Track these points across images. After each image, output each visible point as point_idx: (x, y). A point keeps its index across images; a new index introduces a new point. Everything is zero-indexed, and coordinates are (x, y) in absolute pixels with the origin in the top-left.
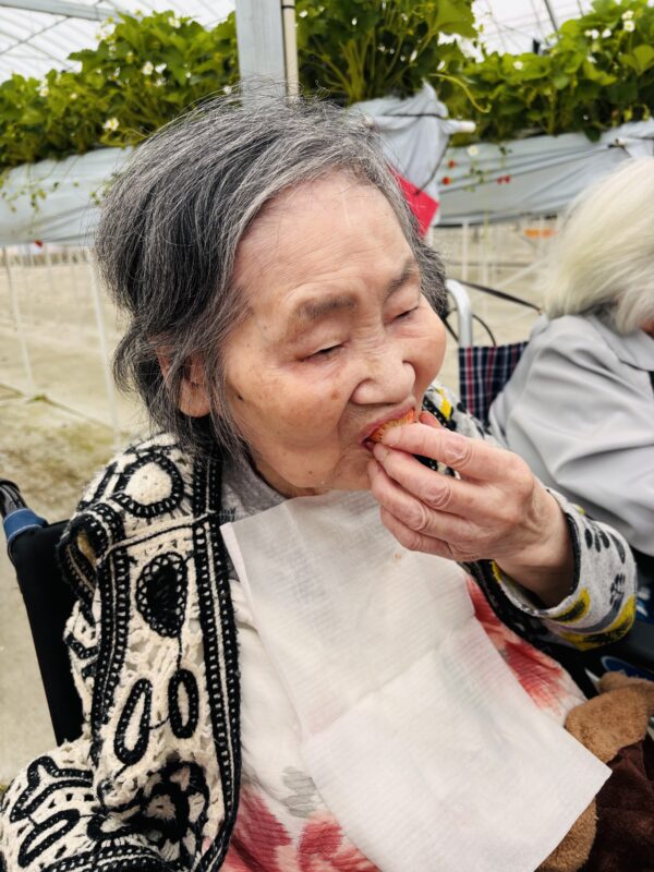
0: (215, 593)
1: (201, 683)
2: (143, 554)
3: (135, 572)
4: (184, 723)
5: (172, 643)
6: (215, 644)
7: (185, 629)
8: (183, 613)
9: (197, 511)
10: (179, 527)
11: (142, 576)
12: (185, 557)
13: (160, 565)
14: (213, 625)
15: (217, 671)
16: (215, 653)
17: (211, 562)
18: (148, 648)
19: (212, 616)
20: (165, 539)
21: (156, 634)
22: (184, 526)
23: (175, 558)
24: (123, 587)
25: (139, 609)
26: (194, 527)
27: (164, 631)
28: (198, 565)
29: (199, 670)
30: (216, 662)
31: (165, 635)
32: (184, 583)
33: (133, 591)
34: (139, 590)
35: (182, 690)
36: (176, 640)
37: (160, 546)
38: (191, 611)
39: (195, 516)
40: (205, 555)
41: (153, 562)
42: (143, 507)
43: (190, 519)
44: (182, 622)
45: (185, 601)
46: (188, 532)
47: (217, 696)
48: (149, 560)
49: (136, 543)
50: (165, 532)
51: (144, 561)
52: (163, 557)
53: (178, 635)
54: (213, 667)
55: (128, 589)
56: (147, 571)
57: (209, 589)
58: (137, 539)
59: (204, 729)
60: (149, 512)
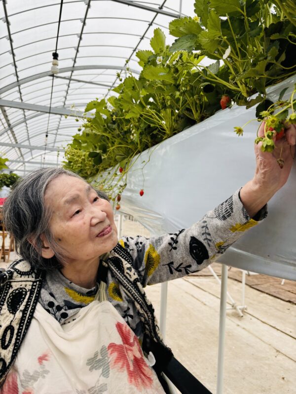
0: (32, 304)
1: (16, 331)
2: (15, 286)
3: (11, 291)
4: (6, 344)
5: (12, 316)
6: (24, 320)
7: (18, 312)
8: (19, 307)
9: (36, 278)
10: (29, 281)
11: (12, 293)
12: (27, 290)
13: (19, 291)
14: (26, 314)
15: (22, 329)
16: (23, 323)
17: (35, 294)
18: (5, 316)
19: (27, 311)
20: (24, 283)
21: (8, 312)
22: (31, 281)
23: (24, 290)
24: (5, 294)
25: (7, 303)
26: (34, 282)
27: (11, 311)
28: (30, 294)
29: (16, 327)
30: (22, 326)
31: (11, 313)
32: (24, 298)
33: (8, 296)
34: (10, 297)
35: (9, 332)
36: (14, 315)
37: (21, 285)
38: (22, 307)
39: (35, 279)
40: (34, 291)
41: (17, 289)
42: (21, 272)
43: (33, 279)
44: (18, 310)
45: (21, 304)
46: (31, 283)
47: (19, 338)
48: (16, 288)
49: (15, 282)
50: (24, 281)
51: (15, 288)
52: (21, 288)
53: (15, 314)
54: (21, 328)
55: (6, 296)
56: (14, 291)
57: (31, 302)
58: (15, 280)
59: (11, 348)
60: (22, 274)
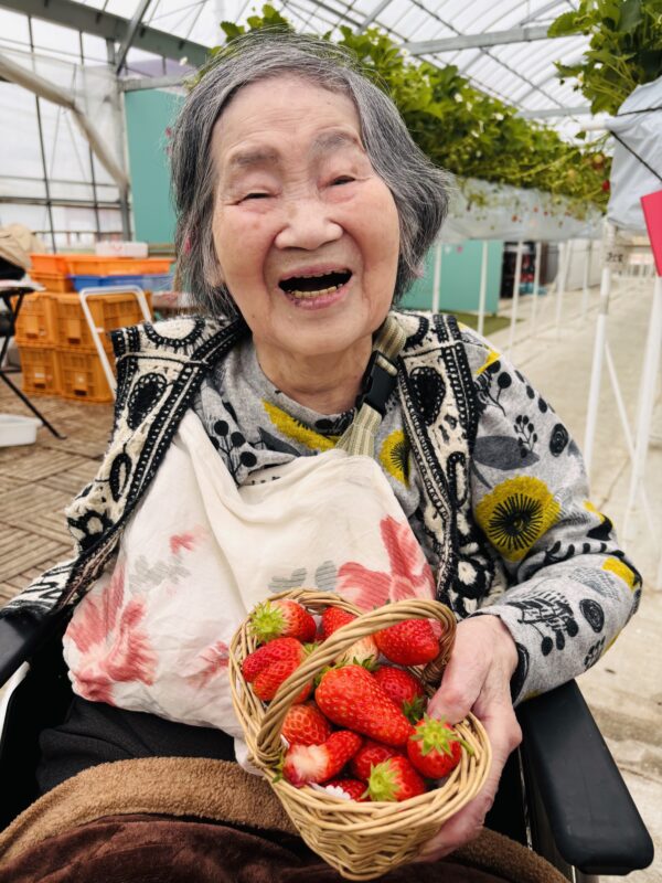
2: (144, 368)
4: (119, 493)
5: (129, 431)
7: (140, 427)
8: (145, 417)
9: (196, 357)
10: (175, 361)
12: (168, 382)
13: (151, 380)
16: (149, 454)
17: (183, 394)
18: (120, 431)
21: (127, 424)
24: (128, 385)
25: (129, 405)
26: (187, 365)
27: (131, 425)
33: (131, 390)
36: (132, 432)
38: (149, 419)
44: (141, 422)
45: (150, 411)
47: (137, 483)
48: (146, 373)
51: (143, 372)
53: (135, 429)
54: (143, 463)
55: (129, 388)
56: (142, 380)
57: (169, 410)
58: (145, 355)
59: (122, 501)
60: (160, 341)
